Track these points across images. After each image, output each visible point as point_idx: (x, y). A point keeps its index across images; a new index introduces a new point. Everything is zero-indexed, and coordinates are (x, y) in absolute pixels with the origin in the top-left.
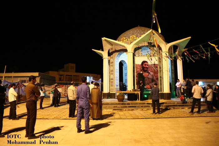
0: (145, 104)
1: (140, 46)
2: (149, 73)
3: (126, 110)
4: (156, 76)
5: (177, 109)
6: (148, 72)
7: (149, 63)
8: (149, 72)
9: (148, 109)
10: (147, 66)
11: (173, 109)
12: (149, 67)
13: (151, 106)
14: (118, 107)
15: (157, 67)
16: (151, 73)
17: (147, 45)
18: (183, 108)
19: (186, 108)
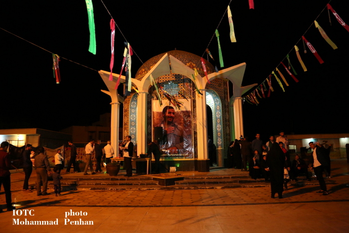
0: (151, 179)
1: (162, 81)
2: (176, 127)
3: (111, 189)
4: (186, 132)
5: (201, 188)
6: (174, 125)
7: (176, 110)
8: (176, 124)
9: (149, 189)
10: (172, 115)
11: (195, 189)
12: (175, 116)
13: (157, 183)
14: (103, 184)
15: (189, 116)
16: (180, 126)
17: (174, 79)
18: (213, 188)
19: (219, 188)
